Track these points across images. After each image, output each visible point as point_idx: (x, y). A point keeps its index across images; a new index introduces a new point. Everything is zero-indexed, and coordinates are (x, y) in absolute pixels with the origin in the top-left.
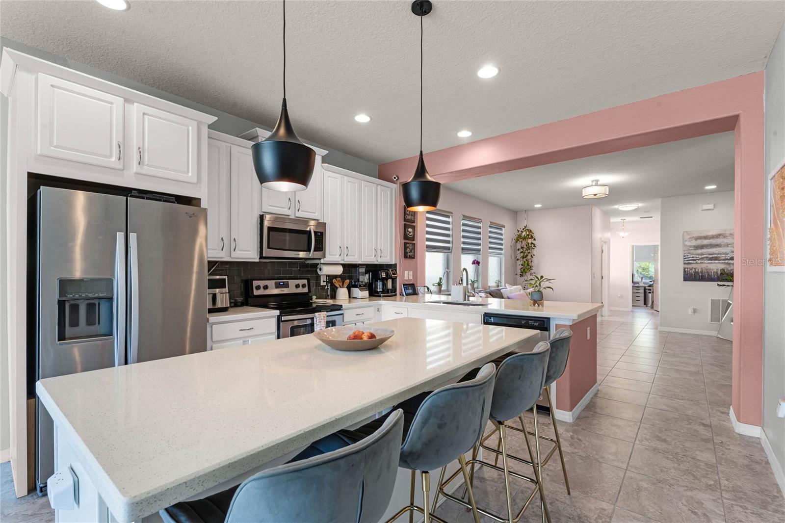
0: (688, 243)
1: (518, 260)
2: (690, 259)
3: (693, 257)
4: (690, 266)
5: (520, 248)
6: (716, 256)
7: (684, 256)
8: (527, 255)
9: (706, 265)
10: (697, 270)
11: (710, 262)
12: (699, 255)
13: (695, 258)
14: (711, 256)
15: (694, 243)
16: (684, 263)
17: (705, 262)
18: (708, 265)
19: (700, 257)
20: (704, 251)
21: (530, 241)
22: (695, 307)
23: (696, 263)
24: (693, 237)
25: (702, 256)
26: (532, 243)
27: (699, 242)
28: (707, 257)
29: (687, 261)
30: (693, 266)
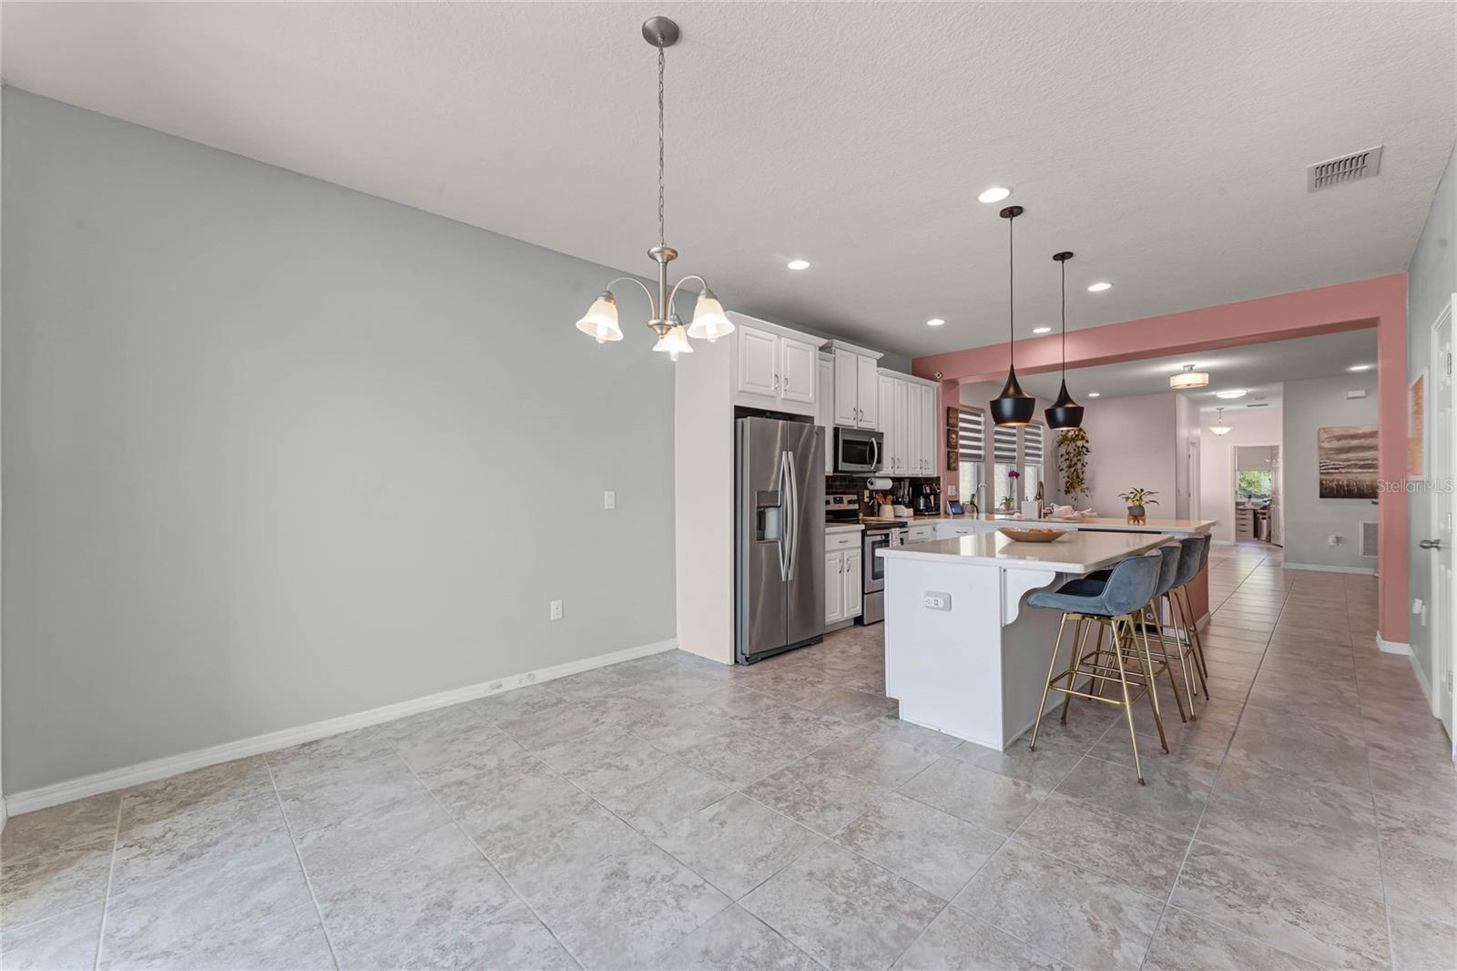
0: (1326, 445)
1: (1061, 470)
2: (1330, 467)
3: (1334, 465)
4: (1329, 477)
5: (1064, 453)
6: (1370, 462)
7: (1321, 463)
8: (1076, 464)
9: (1354, 475)
10: (1341, 483)
11: (1360, 471)
12: (1343, 461)
13: (1337, 466)
14: (1362, 463)
15: (1336, 444)
16: (1321, 473)
17: (1354, 470)
18: (1358, 475)
19: (1345, 464)
20: (1351, 455)
21: (1080, 443)
22: (1339, 535)
23: (1340, 473)
24: (1334, 437)
25: (1349, 463)
26: (1083, 447)
27: (1343, 443)
28: (1356, 464)
29: (1324, 470)
30: (1335, 476)
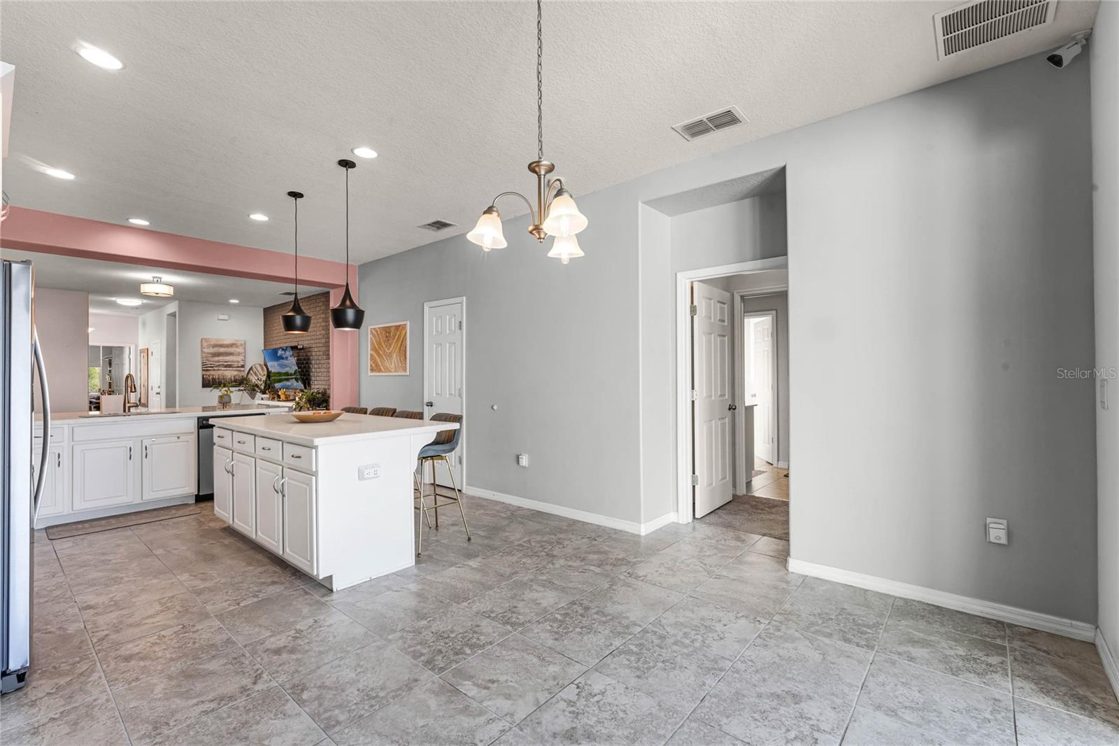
0: (205, 350)
2: (208, 366)
3: (210, 364)
4: (208, 373)
6: (230, 363)
7: (203, 363)
9: (222, 372)
10: (214, 377)
11: (225, 369)
12: (216, 362)
13: (212, 365)
14: (226, 364)
15: (212, 350)
16: (203, 370)
17: (222, 369)
18: (224, 372)
20: (220, 358)
23: (214, 370)
24: (211, 345)
25: (219, 363)
27: (216, 350)
28: (222, 365)
29: (205, 368)
30: (212, 373)
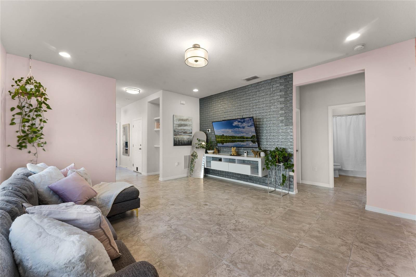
0: (175, 122)
2: (176, 132)
3: (178, 131)
4: (176, 137)
6: (186, 131)
7: (174, 130)
10: (179, 139)
11: (184, 134)
12: (179, 130)
15: (178, 123)
16: (174, 135)
17: (182, 134)
18: (183, 136)
20: (182, 128)
23: (179, 135)
24: (178, 119)
25: (181, 131)
27: (180, 122)
28: (183, 132)
